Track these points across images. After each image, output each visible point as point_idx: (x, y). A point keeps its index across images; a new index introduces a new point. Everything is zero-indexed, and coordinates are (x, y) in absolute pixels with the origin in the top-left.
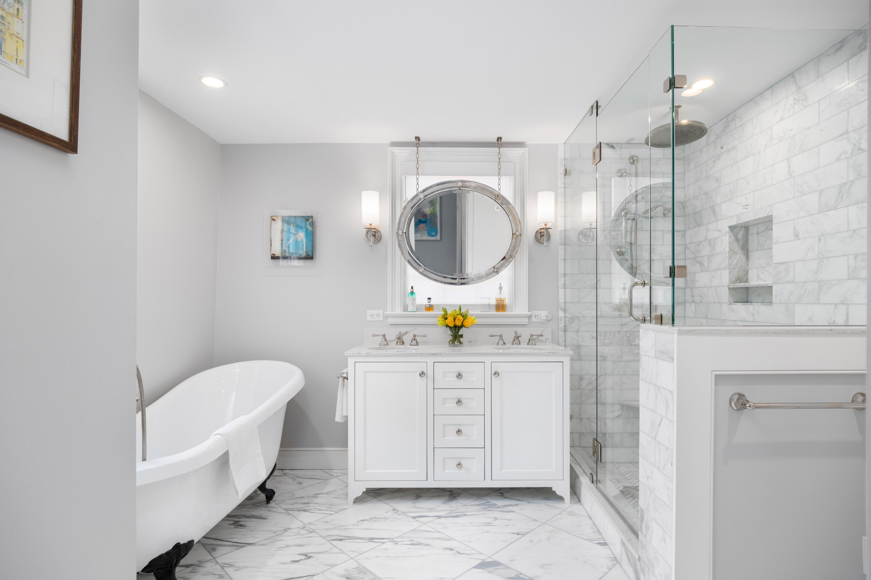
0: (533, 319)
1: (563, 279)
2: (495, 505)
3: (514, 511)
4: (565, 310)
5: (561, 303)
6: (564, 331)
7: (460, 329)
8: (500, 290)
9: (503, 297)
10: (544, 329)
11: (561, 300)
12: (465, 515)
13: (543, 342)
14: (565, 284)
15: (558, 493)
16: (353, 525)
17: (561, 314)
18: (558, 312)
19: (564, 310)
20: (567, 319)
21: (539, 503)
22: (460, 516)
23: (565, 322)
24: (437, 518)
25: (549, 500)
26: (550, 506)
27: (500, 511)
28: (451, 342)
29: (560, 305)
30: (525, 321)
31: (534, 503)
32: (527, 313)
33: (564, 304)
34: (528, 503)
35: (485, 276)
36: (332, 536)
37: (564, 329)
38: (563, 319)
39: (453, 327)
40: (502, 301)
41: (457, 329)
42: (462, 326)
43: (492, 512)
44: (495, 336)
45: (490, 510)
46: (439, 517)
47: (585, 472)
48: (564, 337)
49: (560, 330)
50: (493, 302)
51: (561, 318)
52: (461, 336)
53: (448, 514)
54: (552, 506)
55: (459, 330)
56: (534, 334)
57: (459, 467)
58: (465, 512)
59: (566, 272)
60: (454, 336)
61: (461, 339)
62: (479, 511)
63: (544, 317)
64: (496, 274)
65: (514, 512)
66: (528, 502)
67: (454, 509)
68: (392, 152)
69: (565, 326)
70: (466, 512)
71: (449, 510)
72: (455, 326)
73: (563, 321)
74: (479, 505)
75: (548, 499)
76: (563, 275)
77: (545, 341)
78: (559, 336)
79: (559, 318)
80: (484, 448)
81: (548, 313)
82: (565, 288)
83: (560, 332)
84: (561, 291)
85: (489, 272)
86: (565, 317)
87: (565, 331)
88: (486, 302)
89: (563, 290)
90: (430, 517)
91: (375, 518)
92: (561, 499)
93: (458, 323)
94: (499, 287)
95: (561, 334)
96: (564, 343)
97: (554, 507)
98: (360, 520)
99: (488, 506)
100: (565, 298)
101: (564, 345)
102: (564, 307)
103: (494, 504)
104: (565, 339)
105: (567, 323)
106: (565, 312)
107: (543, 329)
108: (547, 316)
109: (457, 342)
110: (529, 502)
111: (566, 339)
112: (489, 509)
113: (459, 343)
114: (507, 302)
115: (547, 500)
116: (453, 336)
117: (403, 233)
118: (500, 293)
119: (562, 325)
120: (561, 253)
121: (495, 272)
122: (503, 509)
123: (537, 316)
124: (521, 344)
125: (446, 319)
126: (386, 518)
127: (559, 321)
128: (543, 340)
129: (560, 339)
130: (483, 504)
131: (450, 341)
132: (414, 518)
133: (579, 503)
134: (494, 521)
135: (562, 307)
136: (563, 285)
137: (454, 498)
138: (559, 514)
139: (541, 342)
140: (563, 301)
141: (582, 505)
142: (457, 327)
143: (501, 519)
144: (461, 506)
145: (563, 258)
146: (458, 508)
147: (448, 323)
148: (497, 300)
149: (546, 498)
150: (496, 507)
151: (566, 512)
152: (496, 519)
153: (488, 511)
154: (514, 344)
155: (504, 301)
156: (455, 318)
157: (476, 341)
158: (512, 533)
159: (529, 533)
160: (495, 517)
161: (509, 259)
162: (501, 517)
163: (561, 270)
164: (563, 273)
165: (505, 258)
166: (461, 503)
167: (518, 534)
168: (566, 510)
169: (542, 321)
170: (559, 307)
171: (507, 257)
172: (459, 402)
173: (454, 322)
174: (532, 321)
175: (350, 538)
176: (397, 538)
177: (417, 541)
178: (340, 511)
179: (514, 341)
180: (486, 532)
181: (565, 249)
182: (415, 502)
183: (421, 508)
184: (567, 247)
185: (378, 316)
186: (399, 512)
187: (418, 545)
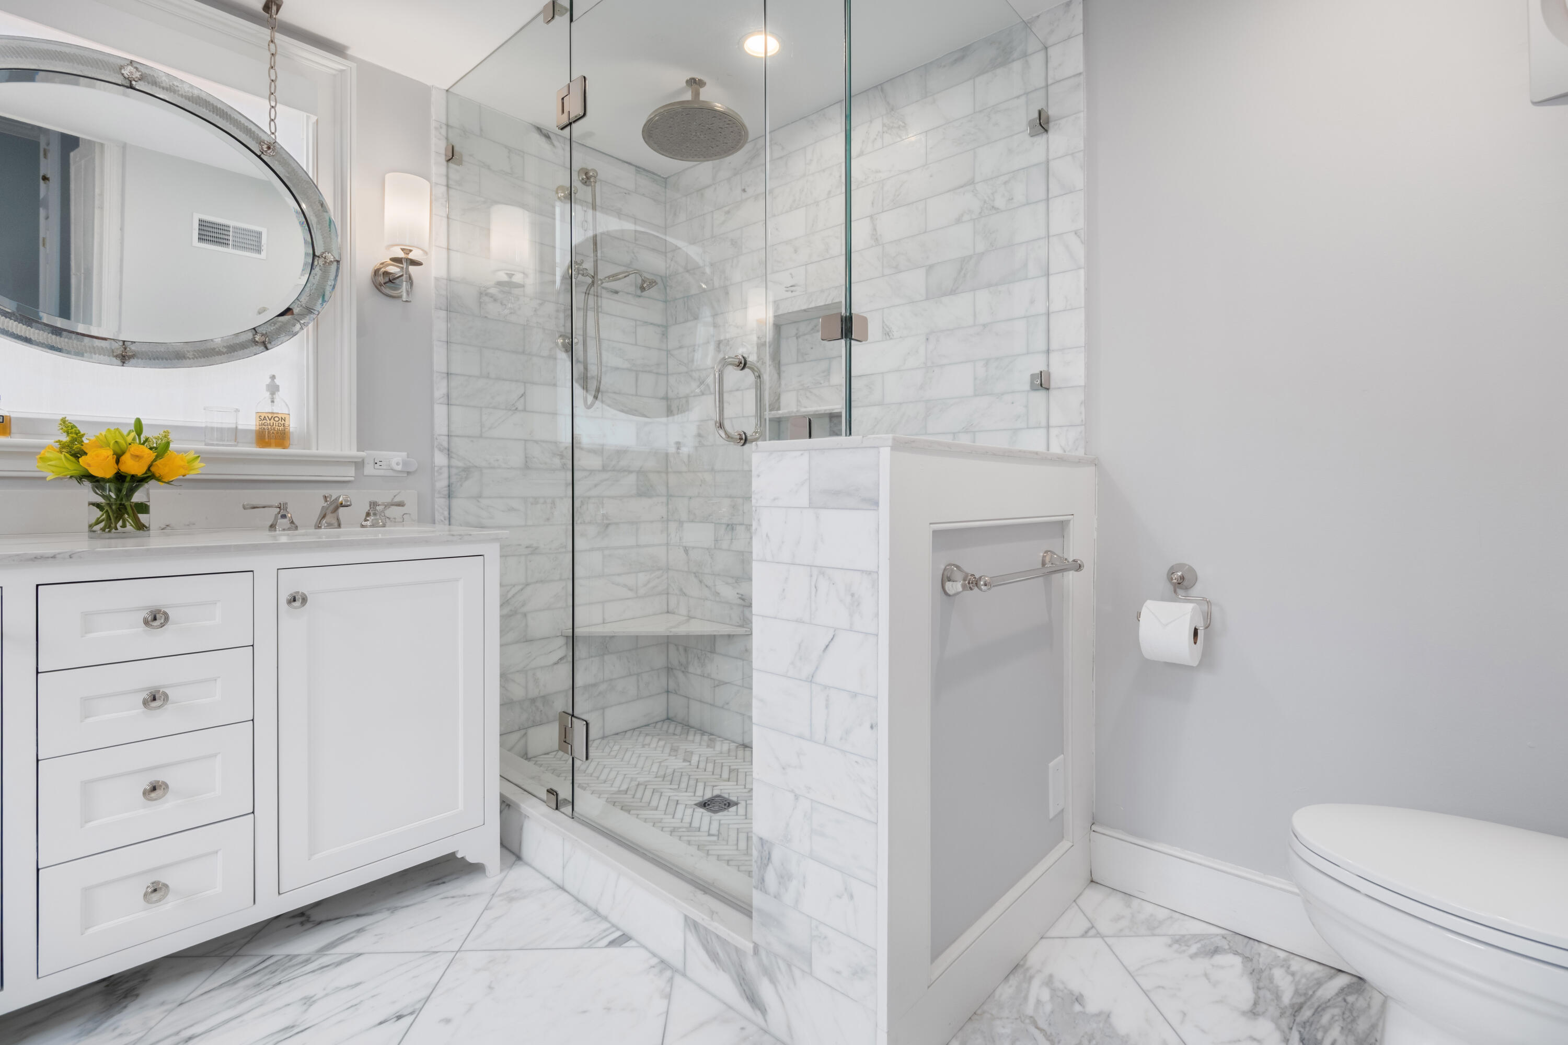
0: (369, 470)
1: (444, 383)
2: (291, 960)
3: (360, 952)
4: (449, 450)
5: (439, 435)
6: (447, 496)
7: (137, 487)
8: (273, 394)
9: (279, 408)
10: (400, 492)
11: (441, 428)
13: (396, 522)
14: (448, 396)
15: (471, 859)
17: (440, 459)
18: (433, 456)
19: (446, 452)
20: (453, 471)
21: (423, 902)
23: (449, 477)
25: (444, 883)
26: (453, 897)
27: (313, 971)
28: (102, 525)
29: (436, 439)
30: (349, 473)
31: (407, 906)
32: (351, 451)
33: (446, 438)
34: (392, 912)
35: (225, 350)
37: (446, 492)
38: (445, 471)
39: (109, 481)
40: (280, 422)
41: (126, 485)
42: (149, 476)
43: (287, 984)
44: (263, 507)
45: (280, 983)
48: (446, 509)
49: (436, 495)
50: (250, 422)
51: (441, 468)
52: (143, 508)
54: (460, 896)
55: (132, 491)
56: (380, 501)
57: (155, 896)
58: (185, 1029)
59: (451, 371)
60: (114, 507)
61: (143, 517)
62: (240, 1002)
63: (398, 464)
64: (262, 348)
65: (360, 954)
66: (388, 909)
69: (449, 486)
70: (192, 1026)
72: (120, 478)
73: (445, 475)
74: (235, 983)
75: (440, 881)
78: (437, 506)
79: (436, 469)
80: (253, 812)
81: (408, 457)
82: (448, 404)
83: (437, 500)
84: (440, 411)
85: (239, 341)
86: (449, 467)
87: (450, 496)
88: (224, 421)
89: (445, 408)
92: (470, 869)
93: (133, 467)
94: (268, 385)
95: (441, 502)
97: (464, 896)
99: (267, 971)
100: (449, 426)
102: (445, 444)
103: (288, 955)
104: (449, 514)
105: (454, 479)
106: (449, 457)
107: (397, 490)
108: (405, 463)
110: (393, 910)
111: (453, 513)
112: (276, 980)
113: (132, 528)
114: (293, 425)
115: (439, 884)
116: (107, 508)
118: (273, 402)
119: (442, 483)
120: (439, 327)
121: (257, 342)
122: (325, 960)
123: (379, 463)
124: (342, 526)
125: (77, 454)
127: (436, 474)
128: (395, 518)
129: (437, 514)
130: (247, 974)
131: (97, 523)
133: (521, 863)
134: (307, 1010)
135: (441, 445)
136: (443, 397)
137: (125, 997)
138: (486, 908)
139: (391, 521)
140: (444, 431)
141: (527, 864)
142: (128, 479)
143: (327, 995)
144: (165, 1011)
145: (444, 339)
146: (151, 1029)
147: (89, 466)
148: (262, 418)
149: (434, 881)
150: (297, 965)
151: (500, 895)
152: (308, 1001)
153: (274, 986)
154: (323, 527)
155: (285, 421)
156: (119, 452)
157: (188, 525)
158: (381, 1023)
159: (428, 997)
160: (305, 998)
161: (302, 315)
162: (324, 989)
163: (439, 362)
164: (445, 371)
165: (290, 312)
166: (163, 1003)
167: (399, 1017)
168: (498, 893)
169: (392, 473)
170: (436, 444)
171: (296, 310)
172: (154, 698)
173: (118, 462)
174: (365, 474)
179: (322, 519)
181: (449, 320)
184: (452, 315)
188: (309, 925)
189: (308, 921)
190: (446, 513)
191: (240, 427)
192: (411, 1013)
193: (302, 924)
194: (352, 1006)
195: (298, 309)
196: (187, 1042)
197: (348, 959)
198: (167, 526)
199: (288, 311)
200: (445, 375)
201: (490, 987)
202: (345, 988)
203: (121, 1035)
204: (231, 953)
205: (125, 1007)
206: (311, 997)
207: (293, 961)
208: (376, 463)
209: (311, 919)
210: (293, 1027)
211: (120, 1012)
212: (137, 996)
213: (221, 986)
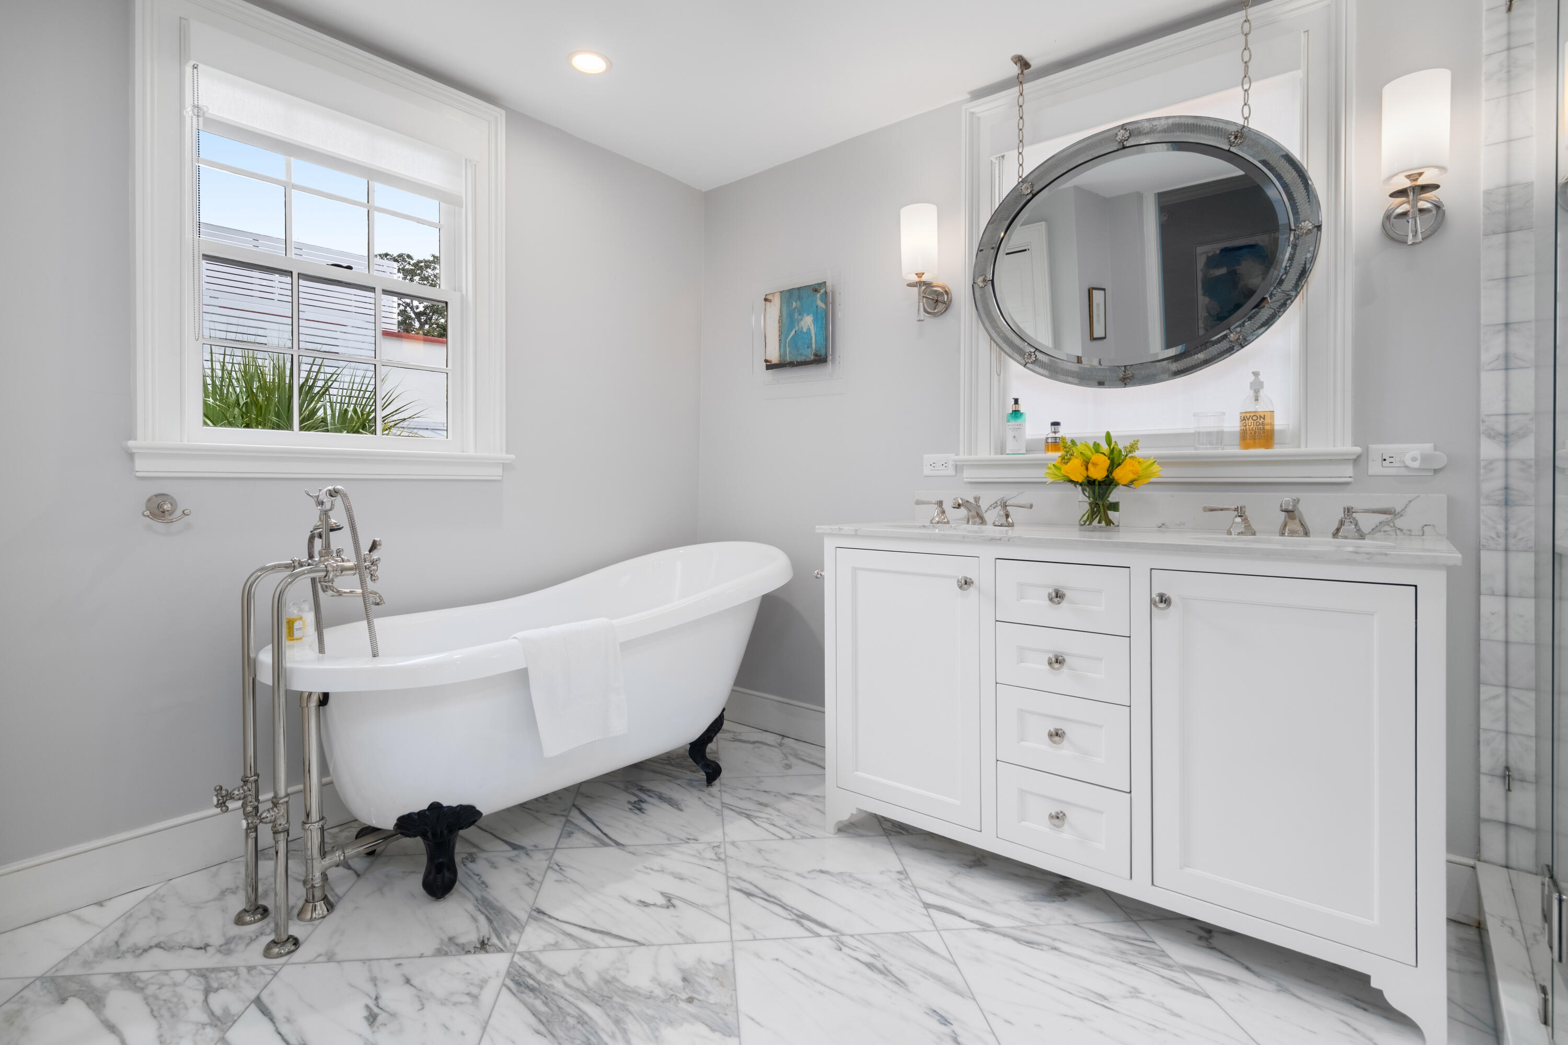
0: (1375, 468)
1: (1498, 340)
2: (1160, 956)
4: (1506, 436)
5: (1489, 416)
6: (1503, 503)
7: (1111, 490)
8: (1256, 392)
9: (1263, 406)
10: (1418, 496)
11: (1491, 405)
12: (1055, 949)
13: (1411, 535)
14: (1507, 356)
15: (1396, 1003)
16: (798, 874)
17: (1490, 450)
18: (1477, 444)
19: (1502, 438)
20: (1513, 466)
21: (1318, 1007)
22: (1038, 944)
23: (1507, 476)
24: (978, 929)
25: (1365, 1010)
26: (1355, 1029)
27: (1163, 977)
28: (1084, 520)
29: (1483, 421)
30: (1346, 472)
31: (1299, 998)
32: (1348, 448)
33: (1501, 419)
34: (1279, 991)
35: (1202, 356)
36: (744, 881)
37: (1502, 498)
38: (1500, 465)
39: (1084, 484)
40: (1258, 420)
41: (1098, 487)
42: (1113, 481)
44: (1219, 510)
45: (1135, 964)
46: (985, 927)
48: (1502, 522)
49: (1482, 501)
51: (1491, 462)
52: (1115, 507)
53: (1013, 928)
54: (1364, 1035)
55: (1104, 492)
56: (1358, 508)
57: (1057, 821)
58: (1060, 941)
59: (1514, 319)
60: (1093, 506)
61: (1112, 514)
62: (1101, 954)
63: (1415, 459)
64: (1238, 346)
65: (1208, 997)
66: (1279, 985)
67: (1041, 923)
68: (972, 114)
69: (1506, 488)
70: (1064, 942)
71: (1022, 921)
72: (1091, 482)
73: (1499, 473)
74: (1114, 939)
77: (1421, 533)
78: (1482, 517)
79: (1482, 463)
80: (1131, 792)
81: (1435, 449)
82: (1507, 369)
83: (1482, 508)
86: (1507, 460)
87: (1507, 504)
89: (1500, 375)
90: (964, 918)
91: (851, 876)
92: (1407, 1023)
93: (1097, 474)
94: (1251, 383)
95: (1490, 514)
96: (1502, 541)
98: (818, 868)
99: (1139, 949)
100: (1507, 400)
101: (1502, 546)
102: (1500, 428)
104: (1507, 529)
105: (1514, 479)
106: (1507, 444)
108: (1425, 458)
110: (1281, 989)
111: (1513, 528)
112: (1135, 960)
114: (1280, 422)
115: (1358, 1006)
116: (1087, 505)
118: (1256, 400)
119: (1493, 484)
120: (1492, 260)
121: (1231, 341)
122: (1180, 977)
123: (1389, 460)
124: (1310, 532)
125: (1066, 463)
126: (870, 885)
127: (1482, 471)
128: (1410, 530)
129: (1482, 527)
130: (1126, 940)
131: (1082, 518)
132: (927, 906)
134: (1126, 997)
135: (1493, 430)
136: (1497, 359)
137: (1060, 896)
139: (1404, 533)
140: (1499, 408)
142: (1098, 483)
143: (1150, 1001)
145: (1500, 273)
146: (1048, 925)
148: (1242, 418)
149: (1357, 999)
150: (1159, 962)
152: (1135, 993)
153: (1130, 963)
154: (1286, 534)
155: (1264, 419)
157: (1179, 525)
160: (1135, 989)
161: (1278, 301)
162: (1154, 996)
163: (1491, 311)
164: (1502, 320)
165: (1265, 302)
166: (1070, 916)
169: (1404, 472)
170: (1482, 428)
171: (1271, 298)
172: (1058, 661)
173: (1086, 469)
174: (1370, 472)
175: (768, 898)
176: (852, 936)
177: (885, 963)
178: (802, 838)
179: (1285, 526)
180: (1074, 1018)
181: (1508, 246)
182: (959, 873)
183: (961, 891)
184: (1516, 236)
185: (945, 465)
186: (908, 882)
187: (881, 972)
188: (1203, 943)
189: (1207, 939)
190: (1501, 528)
193: (1200, 938)
194: (1154, 1026)
196: (1052, 949)
197: (1196, 992)
198: (1163, 524)
199: (1263, 301)
200: (1502, 327)
202: (1166, 1009)
203: (1035, 915)
204: (1135, 918)
205: (1053, 901)
206: (1140, 993)
207: (1162, 958)
208: (1385, 460)
209: (1211, 941)
210: (1106, 999)
211: (1049, 902)
212: (1065, 900)
213: (1105, 934)
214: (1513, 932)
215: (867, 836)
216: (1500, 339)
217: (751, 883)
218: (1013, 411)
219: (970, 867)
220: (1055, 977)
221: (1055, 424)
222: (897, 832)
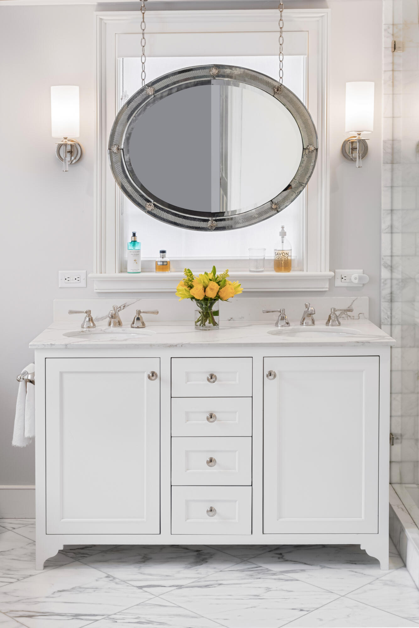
0: (338, 283)
2: (268, 571)
3: (298, 579)
4: (391, 267)
5: (385, 256)
6: (390, 301)
7: (214, 303)
8: (283, 237)
9: (286, 248)
10: (357, 298)
11: (386, 251)
12: (221, 584)
13: (354, 319)
14: (392, 227)
15: (370, 553)
16: (47, 597)
17: (385, 274)
18: (380, 268)
19: (390, 268)
20: (395, 282)
22: (211, 585)
23: (391, 287)
24: (177, 589)
25: (355, 564)
26: (356, 572)
27: (275, 579)
28: (200, 322)
29: (383, 259)
30: (325, 286)
31: (331, 568)
32: (327, 272)
33: (389, 258)
34: (322, 568)
35: (257, 216)
36: (17, 611)
37: (389, 298)
38: (389, 281)
39: (202, 300)
40: (285, 256)
41: (209, 302)
42: (218, 297)
43: (263, 580)
44: (273, 312)
45: (260, 578)
46: (180, 587)
47: (414, 523)
48: (389, 310)
49: (382, 300)
50: (271, 255)
51: (386, 280)
52: (216, 313)
53: (193, 582)
54: (360, 573)
55: (212, 304)
56: (337, 308)
57: (211, 513)
58: (220, 580)
59: (394, 208)
60: (204, 313)
62: (242, 579)
63: (355, 279)
64: (276, 212)
65: (298, 580)
66: (321, 566)
67: (203, 576)
68: (101, 19)
69: (391, 293)
70: (222, 580)
71: (195, 578)
72: (206, 299)
73: (389, 285)
74: (243, 571)
75: (354, 562)
76: (390, 211)
77: (358, 318)
78: (382, 308)
79: (382, 281)
80: (252, 485)
81: (363, 273)
82: (392, 233)
83: (382, 303)
84: (386, 238)
85: (263, 210)
86: (391, 279)
87: (391, 301)
88: (258, 255)
89: (389, 235)
90: (165, 587)
91: (80, 588)
92: (373, 562)
93: (211, 294)
94: (280, 232)
95: (385, 305)
96: (389, 320)
97: (362, 574)
98: (56, 590)
99: (257, 571)
100: (392, 249)
101: (389, 323)
102: (389, 263)
103: (268, 569)
104: (391, 314)
105: (395, 288)
106: (392, 271)
107: (354, 298)
108: (360, 278)
109: (210, 323)
110: (323, 567)
111: (394, 313)
112: (259, 576)
113: (211, 324)
114: (293, 255)
115: (352, 564)
116: (201, 313)
117: (118, 149)
118: (283, 242)
119: (386, 292)
120: (385, 176)
121: (273, 209)
122: (281, 577)
123: (344, 278)
124: (316, 323)
125: (191, 287)
126: (97, 588)
127: (382, 285)
128: (353, 317)
129: (382, 314)
130: (248, 570)
131: (198, 321)
132: (141, 587)
133: (404, 568)
134: (266, 592)
135: (386, 263)
136: (388, 228)
137: (203, 561)
138: (369, 584)
139: (351, 318)
140: (388, 253)
141: (407, 570)
142: (209, 299)
143: (276, 590)
144: (215, 571)
145: (389, 185)
146: (208, 575)
147: (194, 294)
148: (276, 254)
149: (351, 561)
150: (269, 574)
151: (381, 580)
152: (268, 589)
153: (257, 578)
154: (304, 324)
155: (288, 255)
156: (205, 286)
157: (241, 318)
158: (293, 609)
159: (318, 608)
160: (267, 588)
161: (297, 188)
162: (276, 588)
163: (385, 203)
164: (390, 208)
165: (290, 188)
166: (215, 568)
167: (301, 610)
168: (381, 579)
170: (382, 263)
171: (293, 185)
172: (212, 417)
173: (205, 291)
174: (336, 286)
175: (44, 614)
176: (115, 614)
177: (146, 619)
178: (24, 578)
179: (304, 319)
180: (251, 607)
181: (392, 170)
182: (141, 567)
183: (151, 575)
184: (395, 166)
185: (77, 279)
186: (117, 580)
187: (149, 623)
188: (281, 560)
189: (282, 558)
190: (389, 313)
191: (266, 258)
192: (307, 611)
193: (279, 558)
194: (284, 598)
195: (295, 184)
196: (219, 585)
197: (292, 580)
198: (231, 318)
199: (289, 187)
201: (348, 616)
202: (285, 591)
203: (198, 573)
204: (245, 559)
205: (202, 564)
206: (270, 589)
207: (269, 572)
208: (342, 278)
209: (284, 558)
210: (259, 596)
211: (200, 565)
212: (207, 562)
213: (237, 570)
214: (403, 510)
215: (65, 564)
216: (389, 218)
217: (23, 611)
218: (132, 241)
219: (144, 562)
220: (231, 595)
221: (163, 252)
222: (81, 557)
